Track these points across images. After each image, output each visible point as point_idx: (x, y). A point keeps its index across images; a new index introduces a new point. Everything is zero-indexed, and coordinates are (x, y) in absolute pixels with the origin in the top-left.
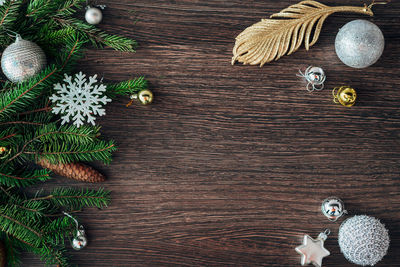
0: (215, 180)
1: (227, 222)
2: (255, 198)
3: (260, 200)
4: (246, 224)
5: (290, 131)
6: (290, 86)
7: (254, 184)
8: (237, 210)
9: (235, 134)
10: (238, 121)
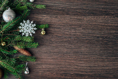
0: (52, 55)
1: (56, 68)
3: (65, 62)
4: (61, 69)
5: (76, 41)
6: (76, 28)
9: (59, 42)
10: (60, 38)
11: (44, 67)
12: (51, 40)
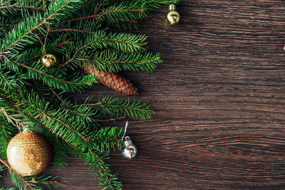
0: (202, 91)
1: (214, 130)
2: (239, 108)
3: (243, 110)
4: (231, 132)
5: (272, 47)
6: (271, 6)
7: (238, 96)
8: (223, 120)
9: (221, 49)
10: (223, 38)
11: (177, 127)
12: (196, 45)
